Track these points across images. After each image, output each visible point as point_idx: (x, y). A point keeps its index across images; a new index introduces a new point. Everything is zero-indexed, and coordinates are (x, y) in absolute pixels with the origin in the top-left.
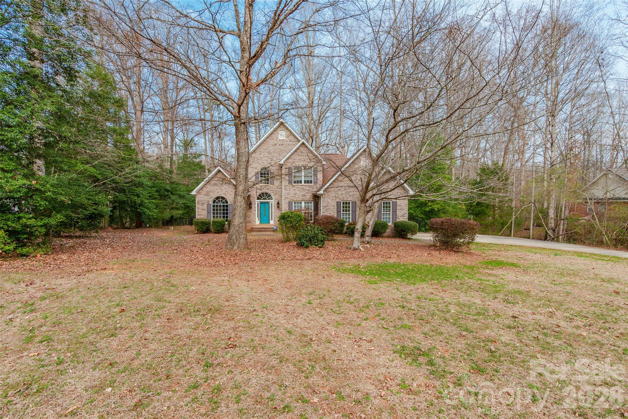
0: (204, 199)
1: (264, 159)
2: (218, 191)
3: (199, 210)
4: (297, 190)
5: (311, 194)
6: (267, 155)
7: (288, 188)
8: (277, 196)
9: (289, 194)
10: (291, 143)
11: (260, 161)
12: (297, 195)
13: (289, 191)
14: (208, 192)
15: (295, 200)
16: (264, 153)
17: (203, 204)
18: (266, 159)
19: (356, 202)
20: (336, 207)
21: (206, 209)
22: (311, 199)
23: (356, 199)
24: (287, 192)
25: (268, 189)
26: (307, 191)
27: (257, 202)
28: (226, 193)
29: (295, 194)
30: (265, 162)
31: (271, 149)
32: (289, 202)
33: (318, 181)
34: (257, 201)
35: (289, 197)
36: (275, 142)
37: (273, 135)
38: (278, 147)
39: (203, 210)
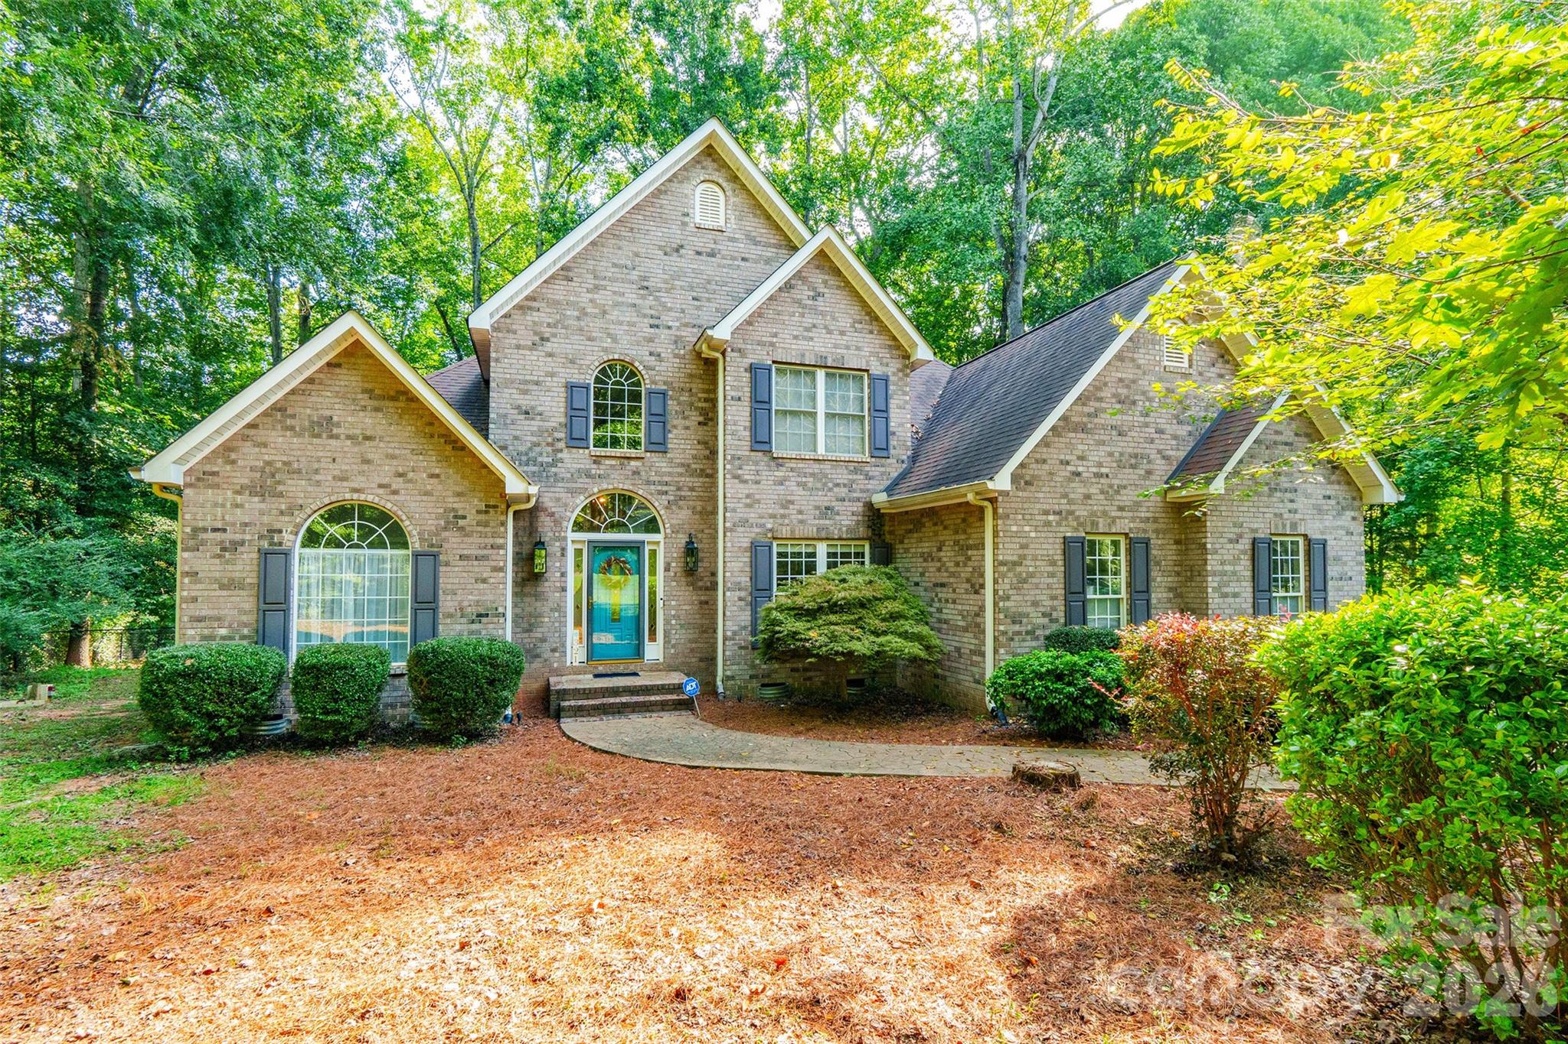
0: (240, 516)
1: (614, 315)
2: (342, 466)
3: (197, 590)
4: (791, 485)
5: (858, 507)
6: (631, 297)
7: (747, 474)
8: (683, 515)
9: (752, 502)
10: (755, 251)
11: (594, 326)
12: (792, 510)
13: (752, 488)
14: (268, 470)
15: (785, 532)
16: (617, 287)
17: (235, 546)
18: (629, 316)
19: (1147, 543)
20: (1060, 569)
21: (252, 579)
22: (862, 531)
23: (1150, 526)
24: (743, 490)
25: (636, 473)
26: (843, 492)
27: (575, 540)
28: (397, 484)
29: (787, 504)
30: (619, 331)
31: (657, 269)
32: (754, 547)
33: (893, 442)
34: (572, 536)
35: (752, 516)
36: (676, 234)
37: (664, 201)
38: (686, 262)
39: (230, 585)
